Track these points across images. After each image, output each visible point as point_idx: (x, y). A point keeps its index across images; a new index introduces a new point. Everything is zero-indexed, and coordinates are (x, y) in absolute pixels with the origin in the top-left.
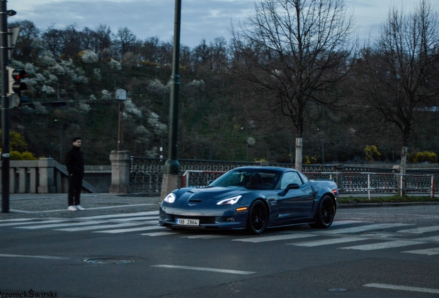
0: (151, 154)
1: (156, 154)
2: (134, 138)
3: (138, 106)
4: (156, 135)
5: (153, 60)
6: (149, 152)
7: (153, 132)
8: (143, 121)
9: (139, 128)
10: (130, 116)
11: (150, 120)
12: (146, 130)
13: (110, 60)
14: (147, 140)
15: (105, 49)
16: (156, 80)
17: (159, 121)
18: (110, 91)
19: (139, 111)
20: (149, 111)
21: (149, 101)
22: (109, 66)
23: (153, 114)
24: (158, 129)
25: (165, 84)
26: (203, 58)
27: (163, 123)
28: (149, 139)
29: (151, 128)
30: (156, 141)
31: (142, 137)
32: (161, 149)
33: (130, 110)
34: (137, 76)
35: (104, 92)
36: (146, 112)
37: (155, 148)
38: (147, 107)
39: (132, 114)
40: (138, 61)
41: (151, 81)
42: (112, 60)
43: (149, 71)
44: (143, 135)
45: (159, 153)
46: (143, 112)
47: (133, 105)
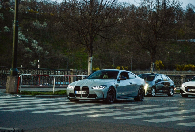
0: (33, 64)
1: (36, 64)
2: (23, 55)
3: (26, 36)
4: (36, 53)
5: (35, 9)
6: (32, 63)
7: (34, 51)
8: (29, 44)
9: (26, 49)
10: (21, 42)
11: (33, 44)
12: (30, 50)
13: (9, 9)
14: (31, 56)
15: (7, 3)
16: (37, 21)
17: (38, 45)
18: (9, 27)
19: (26, 39)
20: (32, 39)
21: (33, 33)
22: (9, 12)
23: (35, 41)
24: (37, 50)
25: (42, 24)
26: (65, 9)
27: (41, 46)
28: (32, 55)
29: (33, 49)
30: (36, 56)
31: (28, 54)
32: (39, 61)
33: (21, 38)
34: (26, 19)
35: (6, 27)
36: (31, 39)
37: (35, 61)
38: (31, 37)
39: (23, 41)
40: (26, 10)
41: (34, 22)
42: (11, 9)
43: (33, 16)
44: (28, 53)
45: (38, 63)
46: (29, 40)
47: (23, 35)
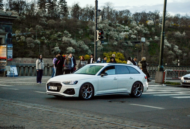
0: (175, 63)
1: (177, 63)
2: (167, 56)
3: (170, 43)
4: (177, 55)
5: (177, 23)
7: (176, 53)
8: (172, 49)
9: (170, 52)
10: (166, 47)
11: (175, 49)
12: (173, 53)
13: (159, 24)
14: (173, 57)
15: (157, 20)
16: (178, 32)
17: (178, 49)
18: (158, 37)
19: (170, 45)
20: (174, 45)
21: (175, 41)
22: (158, 27)
23: (176, 46)
24: (178, 52)
25: (182, 33)
27: (180, 50)
28: (174, 56)
29: (175, 52)
30: (177, 57)
32: (179, 61)
33: (166, 44)
34: (170, 30)
35: (156, 37)
37: (176, 60)
38: (174, 43)
39: (167, 46)
40: (171, 24)
41: (176, 32)
42: (160, 24)
43: (176, 28)
44: (171, 55)
46: (172, 45)
47: (167, 42)
